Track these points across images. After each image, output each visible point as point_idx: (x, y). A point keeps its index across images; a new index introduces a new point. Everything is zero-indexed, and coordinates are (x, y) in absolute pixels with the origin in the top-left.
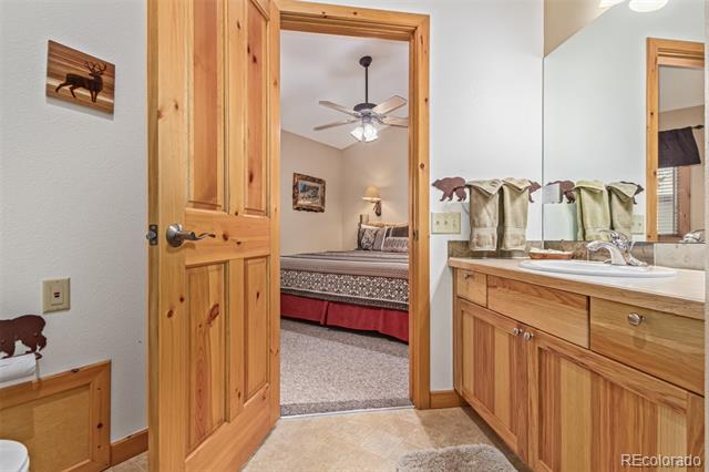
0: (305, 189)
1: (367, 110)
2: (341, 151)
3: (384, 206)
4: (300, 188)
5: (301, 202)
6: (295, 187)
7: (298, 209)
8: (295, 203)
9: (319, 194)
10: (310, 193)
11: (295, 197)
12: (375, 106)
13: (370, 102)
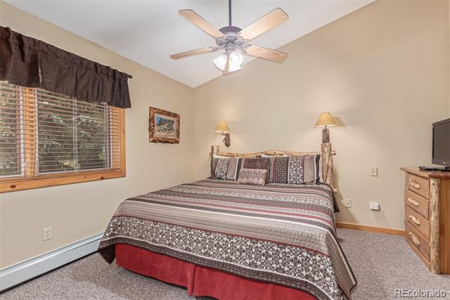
0: (161, 122)
1: (231, 34)
2: (193, 91)
3: (232, 138)
4: (156, 121)
5: (157, 134)
6: (151, 120)
7: (154, 141)
8: (151, 136)
9: (174, 126)
10: (165, 126)
11: (151, 130)
12: (240, 30)
13: (232, 25)
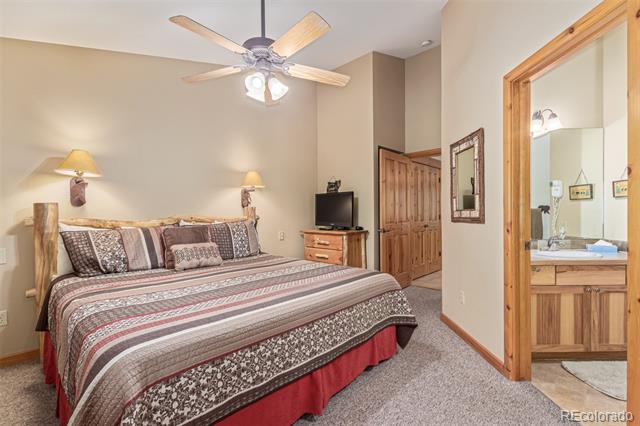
13: (267, 36)
